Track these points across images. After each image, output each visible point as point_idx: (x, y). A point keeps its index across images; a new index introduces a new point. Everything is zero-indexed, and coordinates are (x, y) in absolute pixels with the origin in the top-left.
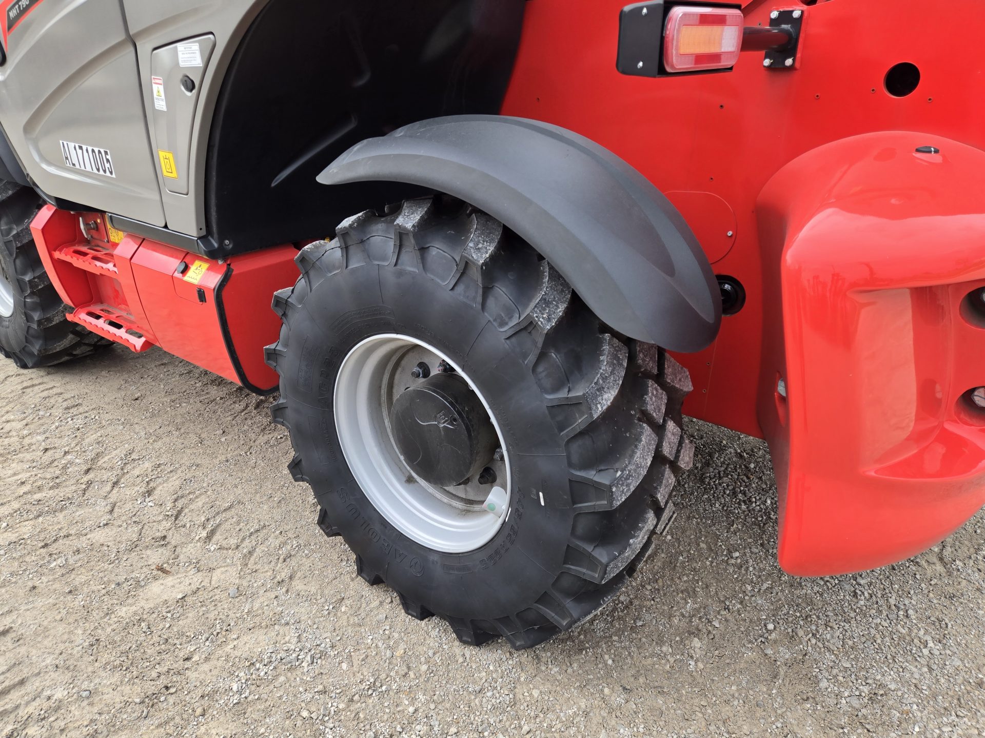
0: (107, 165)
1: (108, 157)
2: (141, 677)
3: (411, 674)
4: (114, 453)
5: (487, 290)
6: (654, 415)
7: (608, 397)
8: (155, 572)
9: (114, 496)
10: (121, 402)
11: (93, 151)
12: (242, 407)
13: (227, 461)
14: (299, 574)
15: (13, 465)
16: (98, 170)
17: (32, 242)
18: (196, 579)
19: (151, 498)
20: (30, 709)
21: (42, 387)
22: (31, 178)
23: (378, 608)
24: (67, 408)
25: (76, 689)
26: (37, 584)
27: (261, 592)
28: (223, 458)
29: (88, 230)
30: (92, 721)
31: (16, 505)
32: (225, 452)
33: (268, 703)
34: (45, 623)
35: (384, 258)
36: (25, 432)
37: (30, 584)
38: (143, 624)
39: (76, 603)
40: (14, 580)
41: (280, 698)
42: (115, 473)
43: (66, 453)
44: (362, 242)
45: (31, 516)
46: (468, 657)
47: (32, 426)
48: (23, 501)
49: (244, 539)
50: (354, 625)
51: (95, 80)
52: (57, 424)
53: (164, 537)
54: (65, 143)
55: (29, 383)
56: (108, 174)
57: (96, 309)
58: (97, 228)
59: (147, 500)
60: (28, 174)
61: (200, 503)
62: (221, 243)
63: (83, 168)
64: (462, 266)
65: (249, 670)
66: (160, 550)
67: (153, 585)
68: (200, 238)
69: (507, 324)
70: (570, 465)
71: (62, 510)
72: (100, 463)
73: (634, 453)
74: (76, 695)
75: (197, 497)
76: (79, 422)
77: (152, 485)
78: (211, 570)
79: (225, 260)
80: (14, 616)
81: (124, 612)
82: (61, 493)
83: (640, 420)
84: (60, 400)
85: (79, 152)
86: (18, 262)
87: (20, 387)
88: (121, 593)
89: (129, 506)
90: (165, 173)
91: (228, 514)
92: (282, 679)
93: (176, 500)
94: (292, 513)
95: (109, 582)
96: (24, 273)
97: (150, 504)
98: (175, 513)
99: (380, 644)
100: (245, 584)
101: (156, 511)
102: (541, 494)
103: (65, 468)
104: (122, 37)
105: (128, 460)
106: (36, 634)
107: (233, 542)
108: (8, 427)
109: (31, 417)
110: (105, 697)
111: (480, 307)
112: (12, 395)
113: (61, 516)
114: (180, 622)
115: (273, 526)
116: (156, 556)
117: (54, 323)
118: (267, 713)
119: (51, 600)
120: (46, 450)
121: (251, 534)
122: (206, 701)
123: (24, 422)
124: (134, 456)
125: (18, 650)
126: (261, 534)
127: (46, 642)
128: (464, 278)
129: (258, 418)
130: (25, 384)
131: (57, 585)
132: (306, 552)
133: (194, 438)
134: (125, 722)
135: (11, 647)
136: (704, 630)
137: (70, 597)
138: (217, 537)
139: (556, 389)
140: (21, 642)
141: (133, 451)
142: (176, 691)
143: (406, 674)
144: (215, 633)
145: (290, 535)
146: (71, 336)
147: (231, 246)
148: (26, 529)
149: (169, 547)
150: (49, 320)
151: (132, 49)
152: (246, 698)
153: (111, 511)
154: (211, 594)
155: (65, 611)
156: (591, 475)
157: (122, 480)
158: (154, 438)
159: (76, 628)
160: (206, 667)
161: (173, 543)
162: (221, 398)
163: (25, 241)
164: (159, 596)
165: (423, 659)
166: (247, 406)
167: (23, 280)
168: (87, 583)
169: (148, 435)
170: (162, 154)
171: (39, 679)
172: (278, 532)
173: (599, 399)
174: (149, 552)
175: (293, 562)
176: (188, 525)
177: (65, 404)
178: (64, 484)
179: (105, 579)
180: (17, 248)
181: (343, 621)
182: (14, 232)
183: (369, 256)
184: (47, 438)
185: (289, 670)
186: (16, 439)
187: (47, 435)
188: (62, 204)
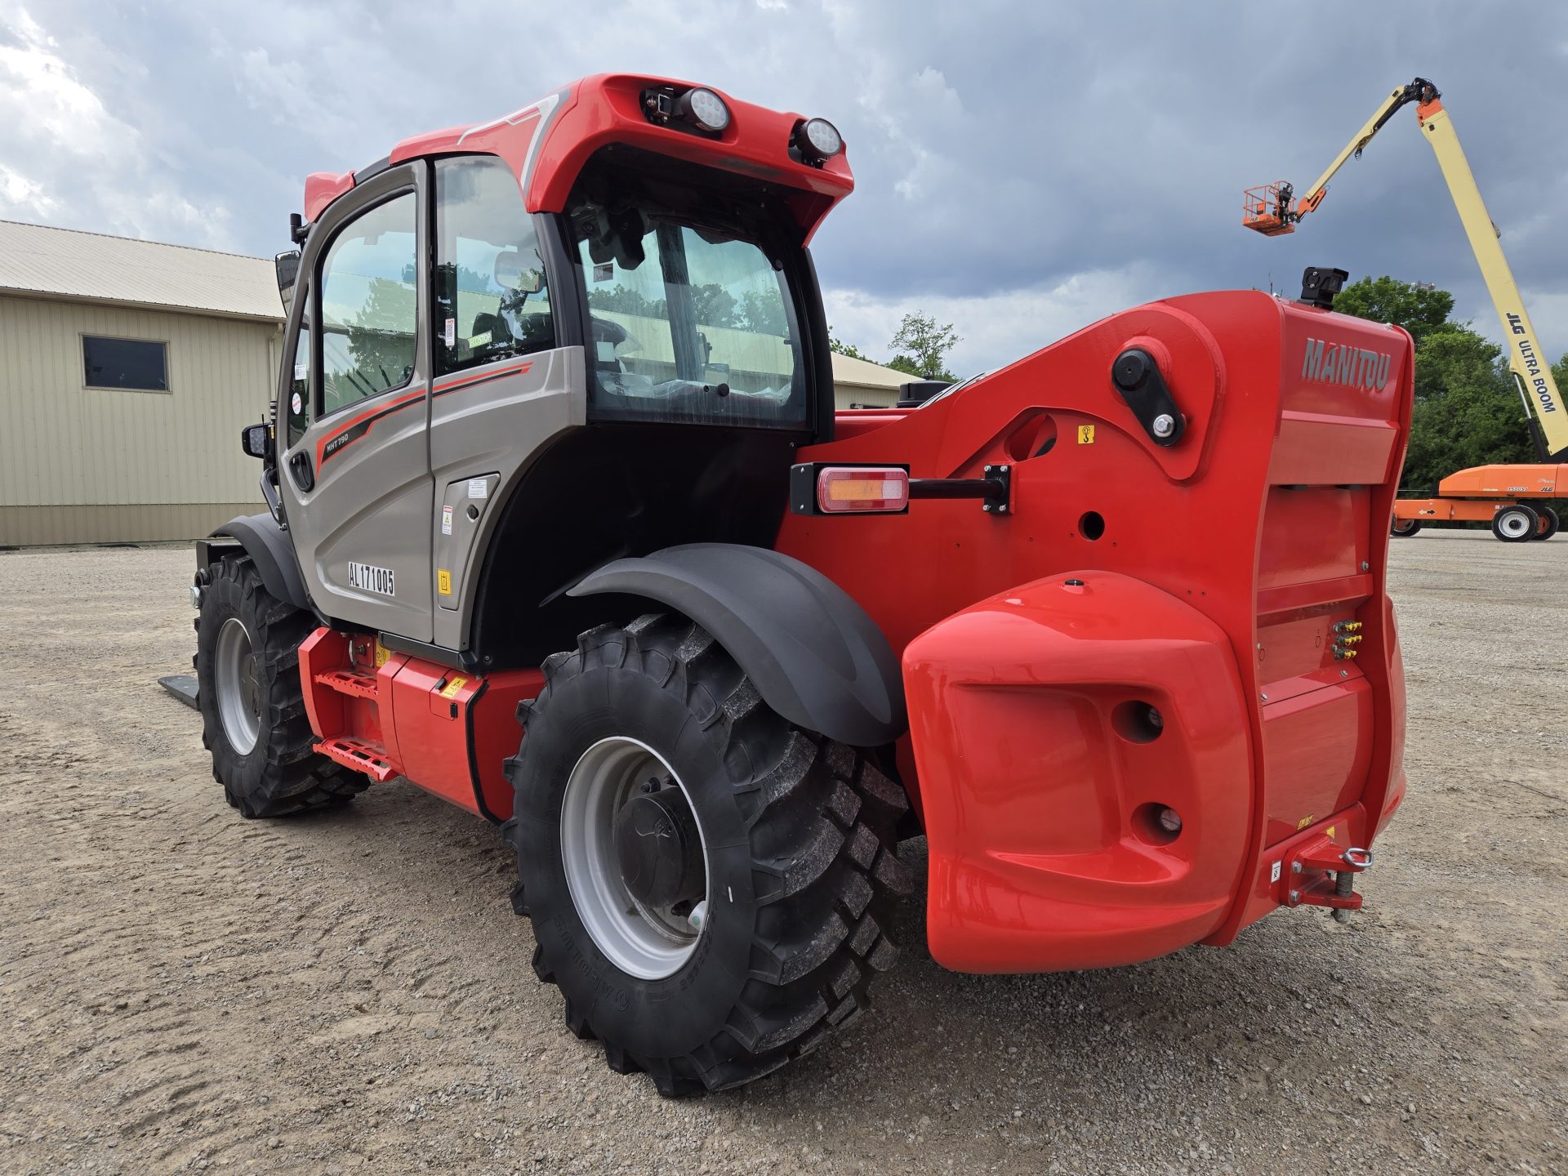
0: (389, 585)
1: (392, 577)
2: (321, 1092)
3: (599, 1116)
4: (331, 904)
5: (691, 687)
6: (842, 814)
7: (787, 786)
8: (353, 1011)
9: (324, 943)
10: (348, 857)
11: (379, 571)
12: (483, 870)
13: (453, 920)
14: (504, 1026)
15: (222, 908)
16: (380, 589)
17: (296, 668)
18: (394, 1020)
19: (363, 947)
20: (207, 1107)
21: (265, 838)
22: (312, 599)
23: (581, 1061)
24: (290, 859)
25: (255, 1095)
26: (230, 1010)
27: (460, 1036)
28: (450, 916)
29: (356, 653)
30: (265, 1120)
31: (219, 943)
32: (452, 911)
33: (442, 1125)
34: (233, 1043)
35: (613, 662)
36: (241, 878)
37: (223, 1010)
38: (332, 1051)
39: (268, 1029)
40: (207, 1005)
41: (457, 1121)
42: (329, 921)
43: (280, 900)
44: (598, 647)
45: (235, 953)
46: (664, 1108)
47: (249, 874)
48: (227, 939)
49: (453, 990)
50: (551, 1072)
51: (394, 508)
52: (275, 873)
53: (369, 982)
54: (354, 564)
55: (253, 833)
56: (388, 593)
57: (346, 742)
58: (365, 653)
59: (358, 948)
60: (309, 595)
61: (414, 955)
62: (481, 658)
63: (365, 588)
64: (673, 665)
65: (430, 1097)
66: (362, 993)
67: (349, 1021)
68: (461, 652)
69: (706, 717)
70: (753, 854)
71: (267, 950)
72: (314, 912)
73: (812, 844)
74: (253, 1100)
75: (412, 950)
76: (300, 872)
77: (366, 935)
78: (411, 1014)
79: (483, 675)
80: (203, 1034)
81: (315, 1040)
82: (269, 936)
83: (824, 816)
84: (283, 851)
85: (366, 572)
86: (275, 689)
87: (241, 836)
88: (315, 1025)
89: (338, 952)
90: (441, 591)
91: (443, 968)
92: (463, 1107)
93: (389, 951)
94: (512, 972)
95: (304, 1014)
96: (279, 702)
97: (361, 952)
98: (385, 961)
99: (573, 1089)
100: (445, 1028)
101: (366, 958)
102: (729, 889)
103: (277, 913)
104: (423, 471)
105: (347, 910)
106: (222, 1050)
107: (440, 993)
108: (222, 872)
109: (249, 865)
110: (282, 1105)
111: (684, 702)
112: (232, 843)
113: (265, 956)
114: (370, 1054)
115: (488, 982)
116: (355, 998)
117: (296, 760)
118: (439, 1132)
119: (242, 1025)
120: (260, 896)
121: (462, 987)
122: (380, 1118)
123: (242, 869)
124: (353, 908)
125: (202, 1062)
126: (473, 988)
127: (231, 1058)
128: (675, 677)
129: (500, 882)
130: (247, 833)
131: (251, 1014)
132: (518, 1007)
133: (421, 896)
134: (298, 1125)
135: (196, 1058)
136: (939, 1111)
137: (261, 1025)
138: (426, 986)
139: (742, 778)
140: (207, 1055)
141: (352, 903)
142: (353, 1106)
143: (593, 1115)
144: (403, 1065)
145: (504, 991)
146: (310, 778)
147: (490, 662)
148: (227, 964)
149: (372, 991)
150: (292, 756)
151: (432, 482)
152: (422, 1118)
153: (318, 956)
154: (407, 1033)
155: (255, 1035)
156: (771, 864)
157: (335, 929)
158: (378, 893)
159: (263, 1049)
160: (388, 1091)
161: (378, 988)
162: (462, 860)
163: (288, 666)
164: (353, 1031)
165: (614, 1105)
166: (489, 869)
167: (276, 710)
168: (282, 1013)
169: (372, 889)
170: (441, 573)
171: (219, 1086)
172: (491, 988)
173: (777, 786)
174: (350, 994)
175: (501, 1015)
176: (396, 974)
177: (287, 855)
178: (273, 928)
179: (301, 1012)
180: (278, 673)
181: (541, 1067)
182: (279, 656)
183: (602, 661)
184: (263, 885)
185: (472, 1101)
186: (230, 884)
187: (264, 882)
188: (337, 624)
